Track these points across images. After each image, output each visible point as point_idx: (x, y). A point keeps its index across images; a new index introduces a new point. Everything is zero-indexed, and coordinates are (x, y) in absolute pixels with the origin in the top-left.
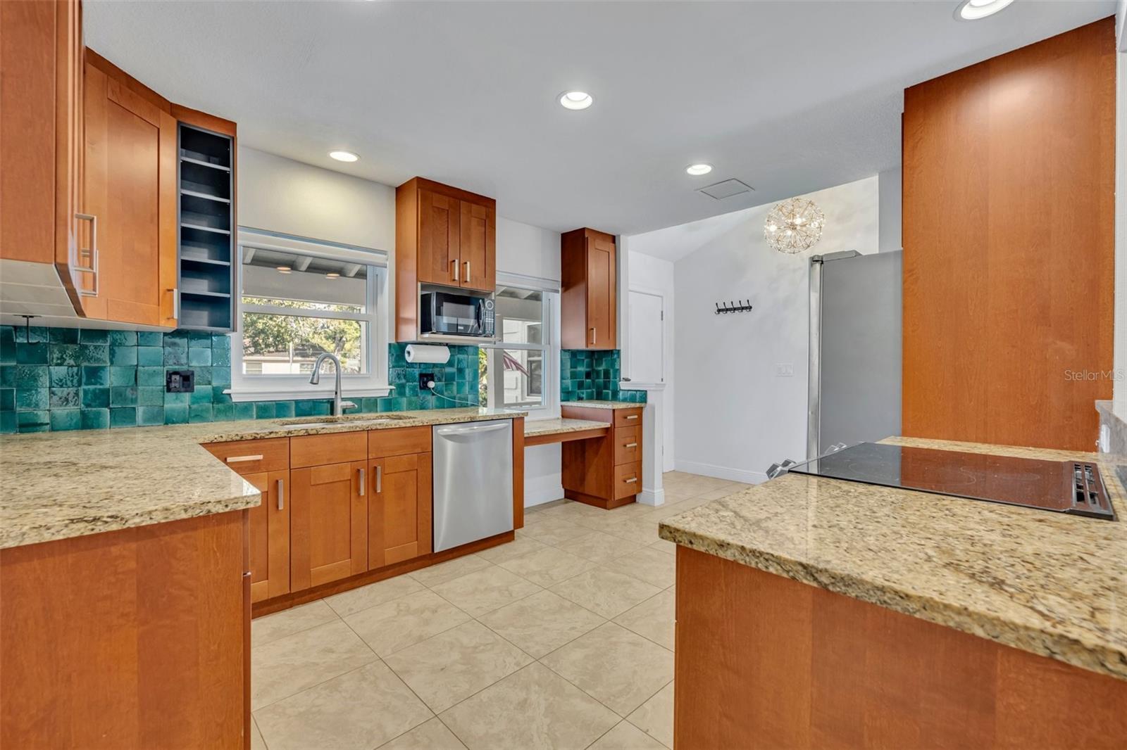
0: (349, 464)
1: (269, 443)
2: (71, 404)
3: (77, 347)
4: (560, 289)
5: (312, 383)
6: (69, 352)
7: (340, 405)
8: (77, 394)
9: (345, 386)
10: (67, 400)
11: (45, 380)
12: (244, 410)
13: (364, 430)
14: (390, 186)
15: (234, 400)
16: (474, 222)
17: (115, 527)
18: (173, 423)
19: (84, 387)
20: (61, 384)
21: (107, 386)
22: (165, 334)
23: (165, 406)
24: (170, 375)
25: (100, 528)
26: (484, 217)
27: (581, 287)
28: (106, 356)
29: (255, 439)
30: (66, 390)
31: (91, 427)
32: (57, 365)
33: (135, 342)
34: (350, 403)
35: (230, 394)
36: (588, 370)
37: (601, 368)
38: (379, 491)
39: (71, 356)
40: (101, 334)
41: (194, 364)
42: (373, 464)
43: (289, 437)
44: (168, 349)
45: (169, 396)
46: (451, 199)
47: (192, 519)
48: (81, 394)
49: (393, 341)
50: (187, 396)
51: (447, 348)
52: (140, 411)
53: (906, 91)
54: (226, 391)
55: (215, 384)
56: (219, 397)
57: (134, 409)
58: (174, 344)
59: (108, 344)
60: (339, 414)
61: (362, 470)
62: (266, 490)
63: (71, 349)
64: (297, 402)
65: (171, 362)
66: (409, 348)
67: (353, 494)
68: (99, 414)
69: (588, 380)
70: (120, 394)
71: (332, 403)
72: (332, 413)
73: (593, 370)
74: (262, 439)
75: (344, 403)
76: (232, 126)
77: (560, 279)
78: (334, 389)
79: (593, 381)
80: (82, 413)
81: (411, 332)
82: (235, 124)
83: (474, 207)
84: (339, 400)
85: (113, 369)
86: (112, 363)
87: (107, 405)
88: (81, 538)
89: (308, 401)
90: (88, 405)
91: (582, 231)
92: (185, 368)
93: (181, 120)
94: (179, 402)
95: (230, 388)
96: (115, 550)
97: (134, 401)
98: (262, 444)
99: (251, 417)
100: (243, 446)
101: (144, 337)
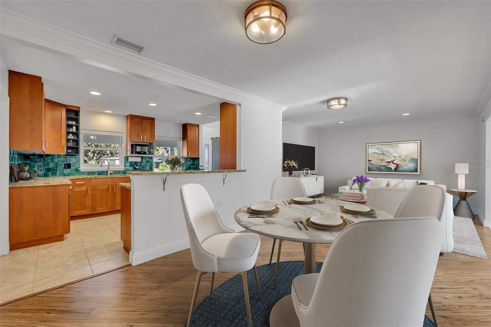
0: (107, 186)
1: (86, 180)
2: (42, 171)
3: (44, 158)
4: (182, 140)
5: (101, 167)
6: (42, 160)
7: (109, 172)
8: (44, 169)
9: (110, 168)
10: (41, 170)
11: (36, 166)
12: (84, 173)
13: (110, 178)
14: (124, 116)
15: (81, 171)
16: (147, 124)
17: (49, 185)
18: (66, 176)
19: (45, 167)
20: (40, 166)
21: (50, 167)
22: (64, 155)
23: (64, 172)
24: (65, 164)
25: (47, 185)
26: (151, 123)
27: (186, 140)
28: (50, 160)
29: (82, 179)
30: (41, 168)
31: (47, 176)
32: (39, 162)
33: (57, 157)
34: (112, 172)
35: (80, 169)
36: (192, 163)
37: (196, 163)
38: (114, 192)
39: (42, 161)
40: (49, 155)
41: (71, 162)
42: (113, 186)
43: (91, 179)
44: (65, 159)
45: (65, 169)
46: (140, 119)
47: (60, 185)
48: (45, 169)
49: (126, 156)
50: (69, 170)
51: (140, 158)
52: (58, 173)
53: (220, 104)
54: (79, 169)
55: (76, 167)
56: (77, 170)
57: (56, 172)
58: (66, 158)
59: (51, 157)
60: (109, 174)
61: (110, 187)
62: (85, 190)
63: (42, 159)
64: (98, 172)
65: (65, 162)
66: (129, 158)
67: (108, 193)
68: (49, 173)
69: (192, 166)
70: (53, 169)
71: (107, 172)
72: (107, 174)
73: (194, 163)
74: (84, 179)
75: (110, 172)
76: (79, 108)
77: (182, 137)
78: (108, 168)
79: (194, 167)
80: (45, 173)
81: (129, 154)
82: (80, 107)
83: (147, 121)
84: (109, 171)
85: (52, 163)
86: (52, 162)
87: (50, 171)
88: (45, 186)
89: (101, 171)
90: (46, 171)
91: (186, 124)
92: (69, 163)
93: (67, 108)
94: (67, 171)
95: (80, 168)
96: (49, 188)
97: (57, 170)
98: (84, 180)
99: (85, 175)
100: (80, 180)
101: (59, 156)
